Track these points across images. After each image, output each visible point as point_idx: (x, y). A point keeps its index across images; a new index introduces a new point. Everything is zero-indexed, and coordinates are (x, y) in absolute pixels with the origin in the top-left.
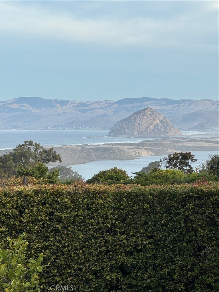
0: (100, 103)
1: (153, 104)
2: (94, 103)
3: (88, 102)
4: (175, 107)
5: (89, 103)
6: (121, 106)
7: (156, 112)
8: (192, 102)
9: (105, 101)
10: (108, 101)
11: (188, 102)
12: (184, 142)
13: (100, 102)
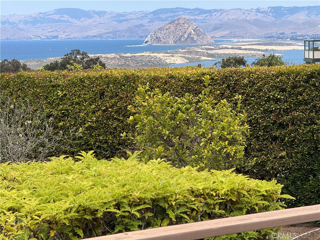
0: (136, 14)
1: (186, 14)
2: (130, 14)
3: (124, 12)
4: (207, 16)
5: (126, 13)
6: (155, 17)
7: (188, 21)
8: (223, 12)
9: (141, 11)
10: (143, 11)
11: (220, 12)
12: (217, 49)
13: (136, 12)
